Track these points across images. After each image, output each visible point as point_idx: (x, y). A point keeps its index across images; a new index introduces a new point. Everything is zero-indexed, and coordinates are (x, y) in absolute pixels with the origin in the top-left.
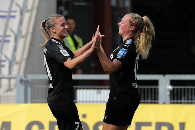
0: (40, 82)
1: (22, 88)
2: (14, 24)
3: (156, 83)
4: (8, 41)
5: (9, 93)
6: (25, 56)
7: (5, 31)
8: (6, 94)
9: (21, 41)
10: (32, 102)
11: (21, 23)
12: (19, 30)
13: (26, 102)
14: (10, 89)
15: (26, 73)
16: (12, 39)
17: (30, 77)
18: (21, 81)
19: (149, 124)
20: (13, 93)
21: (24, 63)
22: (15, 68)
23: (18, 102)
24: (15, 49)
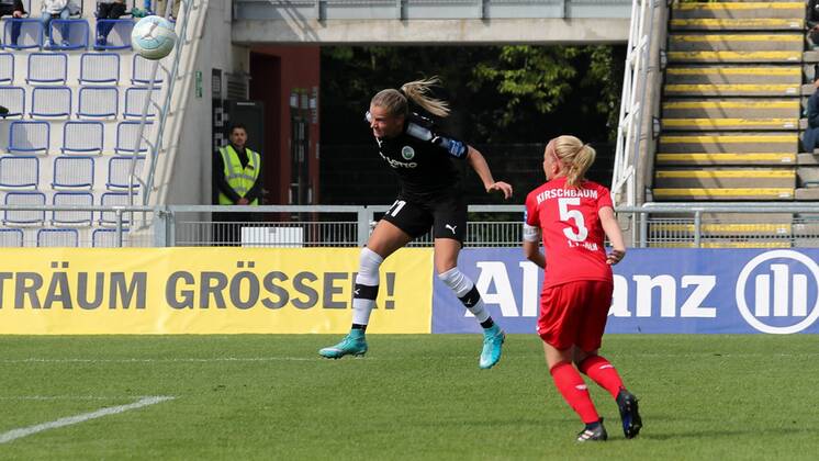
0: (188, 215)
1: (163, 225)
2: (151, 134)
3: (354, 216)
4: (144, 158)
5: (144, 232)
6: (167, 180)
7: (139, 142)
8: (139, 233)
9: (161, 158)
10: (176, 245)
11: (161, 131)
12: (159, 142)
13: (168, 245)
14: (145, 227)
15: (167, 203)
16: (148, 154)
17: (174, 209)
18: (161, 214)
19: (344, 276)
20: (150, 232)
21: (165, 188)
22: (153, 196)
23: (157, 245)
24: (153, 169)
